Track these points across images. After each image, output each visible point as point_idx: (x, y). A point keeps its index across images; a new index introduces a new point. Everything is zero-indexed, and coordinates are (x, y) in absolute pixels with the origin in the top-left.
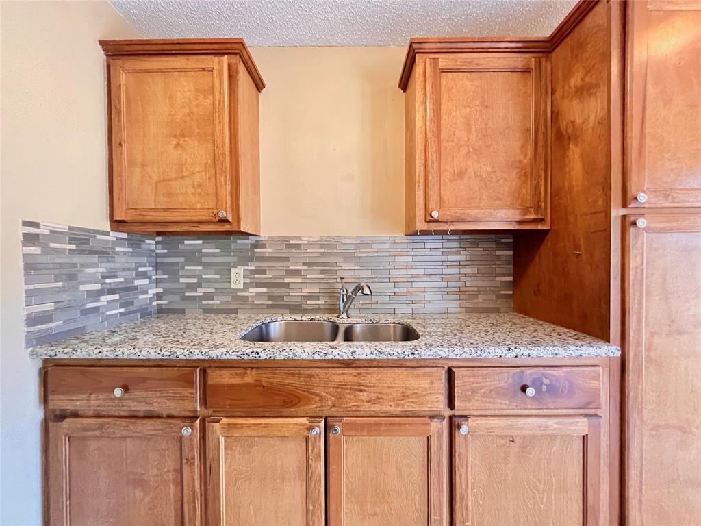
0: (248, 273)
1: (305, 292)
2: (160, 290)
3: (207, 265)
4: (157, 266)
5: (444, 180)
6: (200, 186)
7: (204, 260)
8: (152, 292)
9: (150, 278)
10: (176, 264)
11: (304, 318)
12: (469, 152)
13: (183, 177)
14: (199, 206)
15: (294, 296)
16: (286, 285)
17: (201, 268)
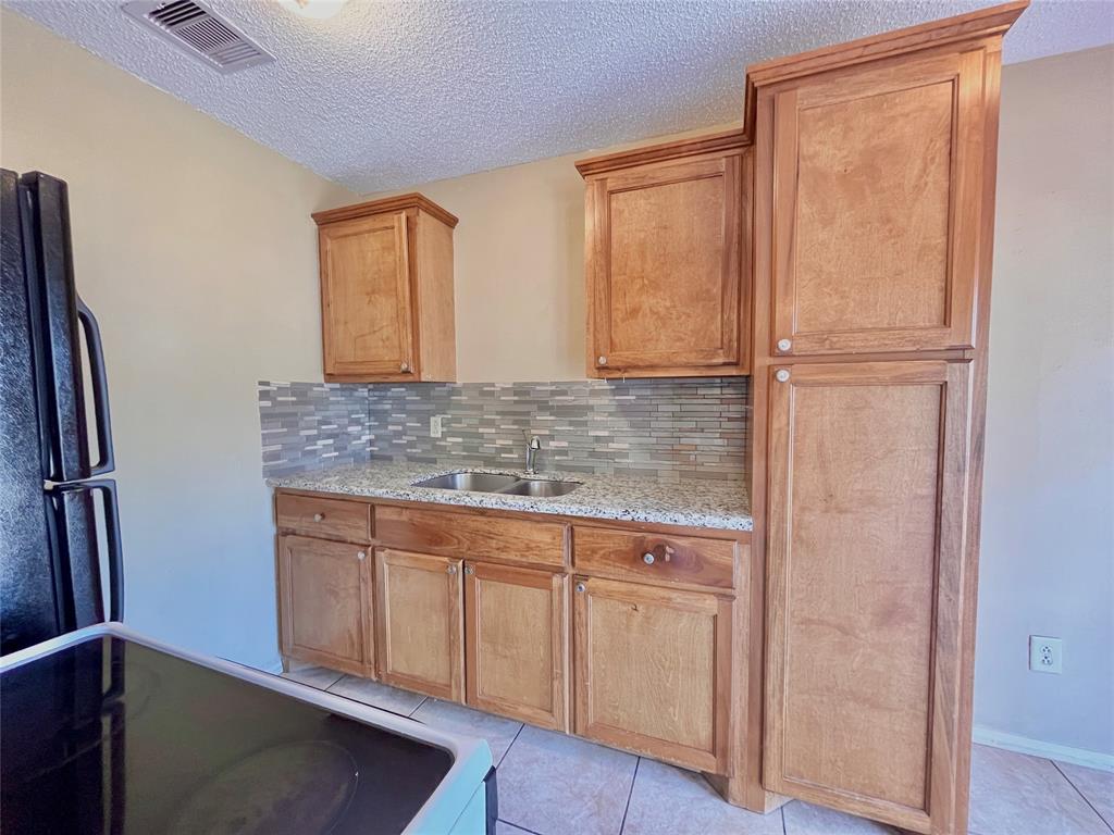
0: (444, 421)
1: (500, 442)
2: (373, 437)
3: (409, 413)
4: (370, 413)
5: (615, 321)
6: (388, 339)
7: (408, 407)
8: (365, 438)
9: (363, 425)
10: (386, 411)
11: (493, 472)
12: (644, 285)
13: (375, 332)
14: (387, 358)
15: (488, 448)
16: (481, 436)
17: (404, 416)
